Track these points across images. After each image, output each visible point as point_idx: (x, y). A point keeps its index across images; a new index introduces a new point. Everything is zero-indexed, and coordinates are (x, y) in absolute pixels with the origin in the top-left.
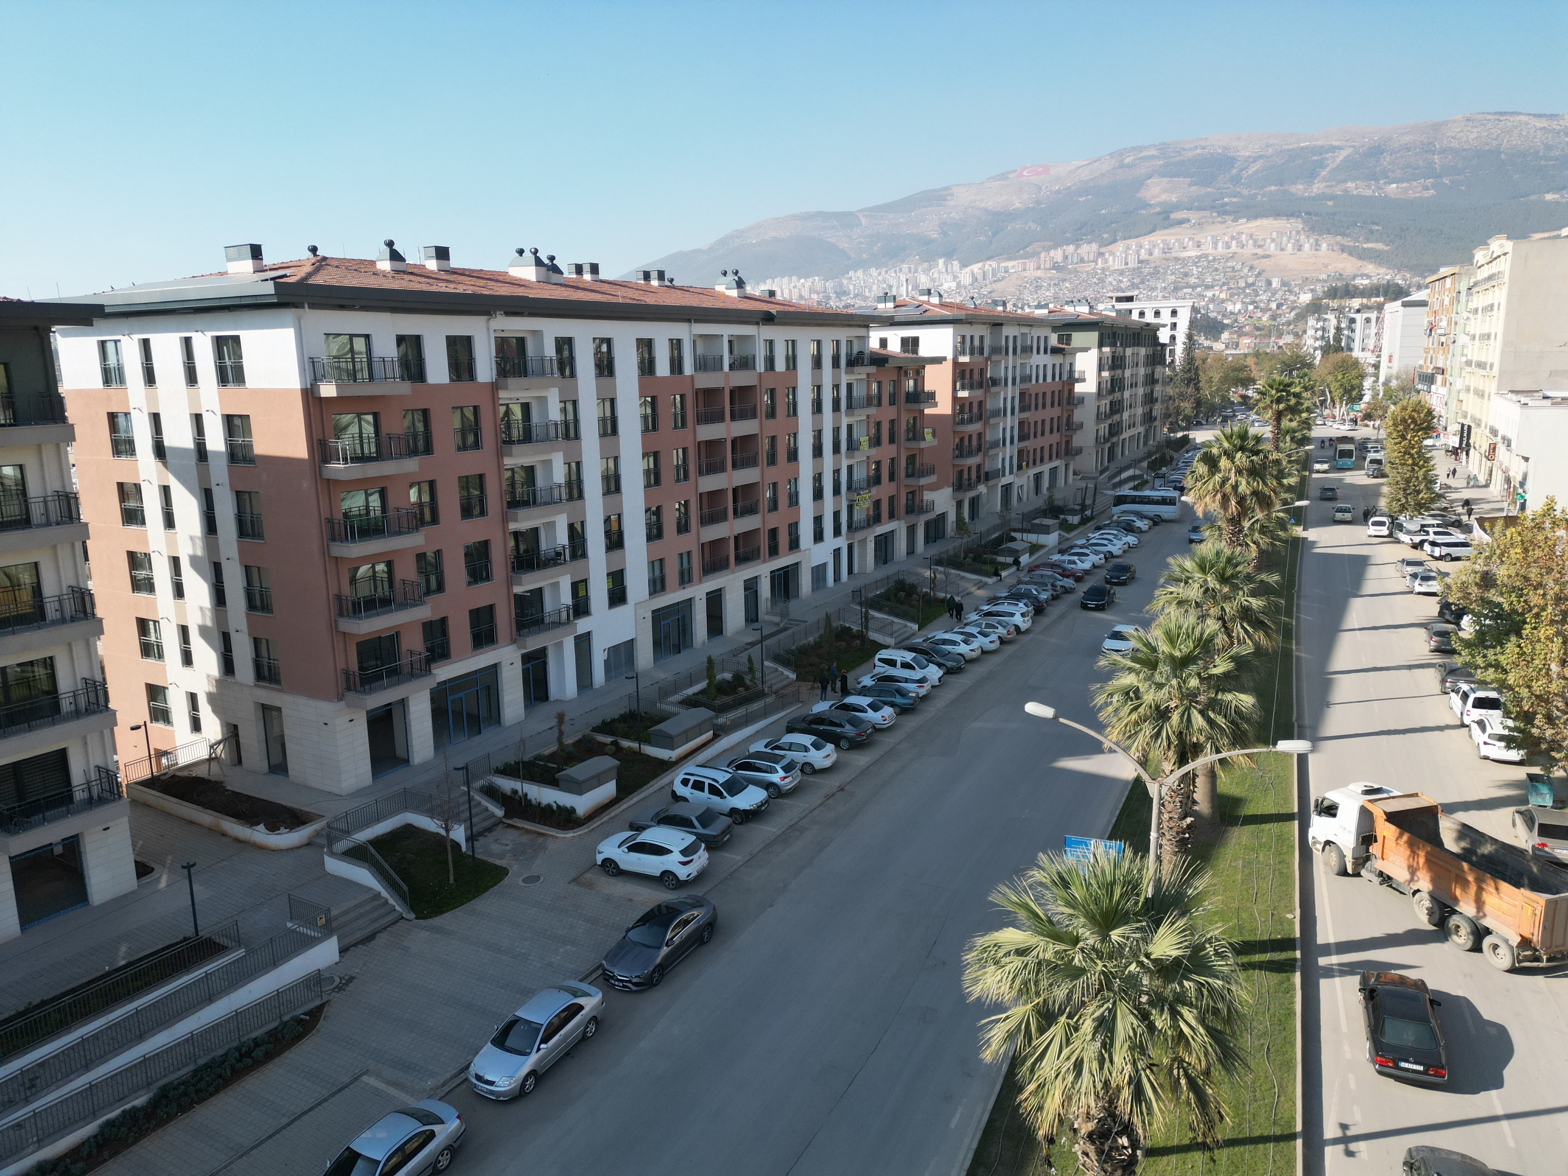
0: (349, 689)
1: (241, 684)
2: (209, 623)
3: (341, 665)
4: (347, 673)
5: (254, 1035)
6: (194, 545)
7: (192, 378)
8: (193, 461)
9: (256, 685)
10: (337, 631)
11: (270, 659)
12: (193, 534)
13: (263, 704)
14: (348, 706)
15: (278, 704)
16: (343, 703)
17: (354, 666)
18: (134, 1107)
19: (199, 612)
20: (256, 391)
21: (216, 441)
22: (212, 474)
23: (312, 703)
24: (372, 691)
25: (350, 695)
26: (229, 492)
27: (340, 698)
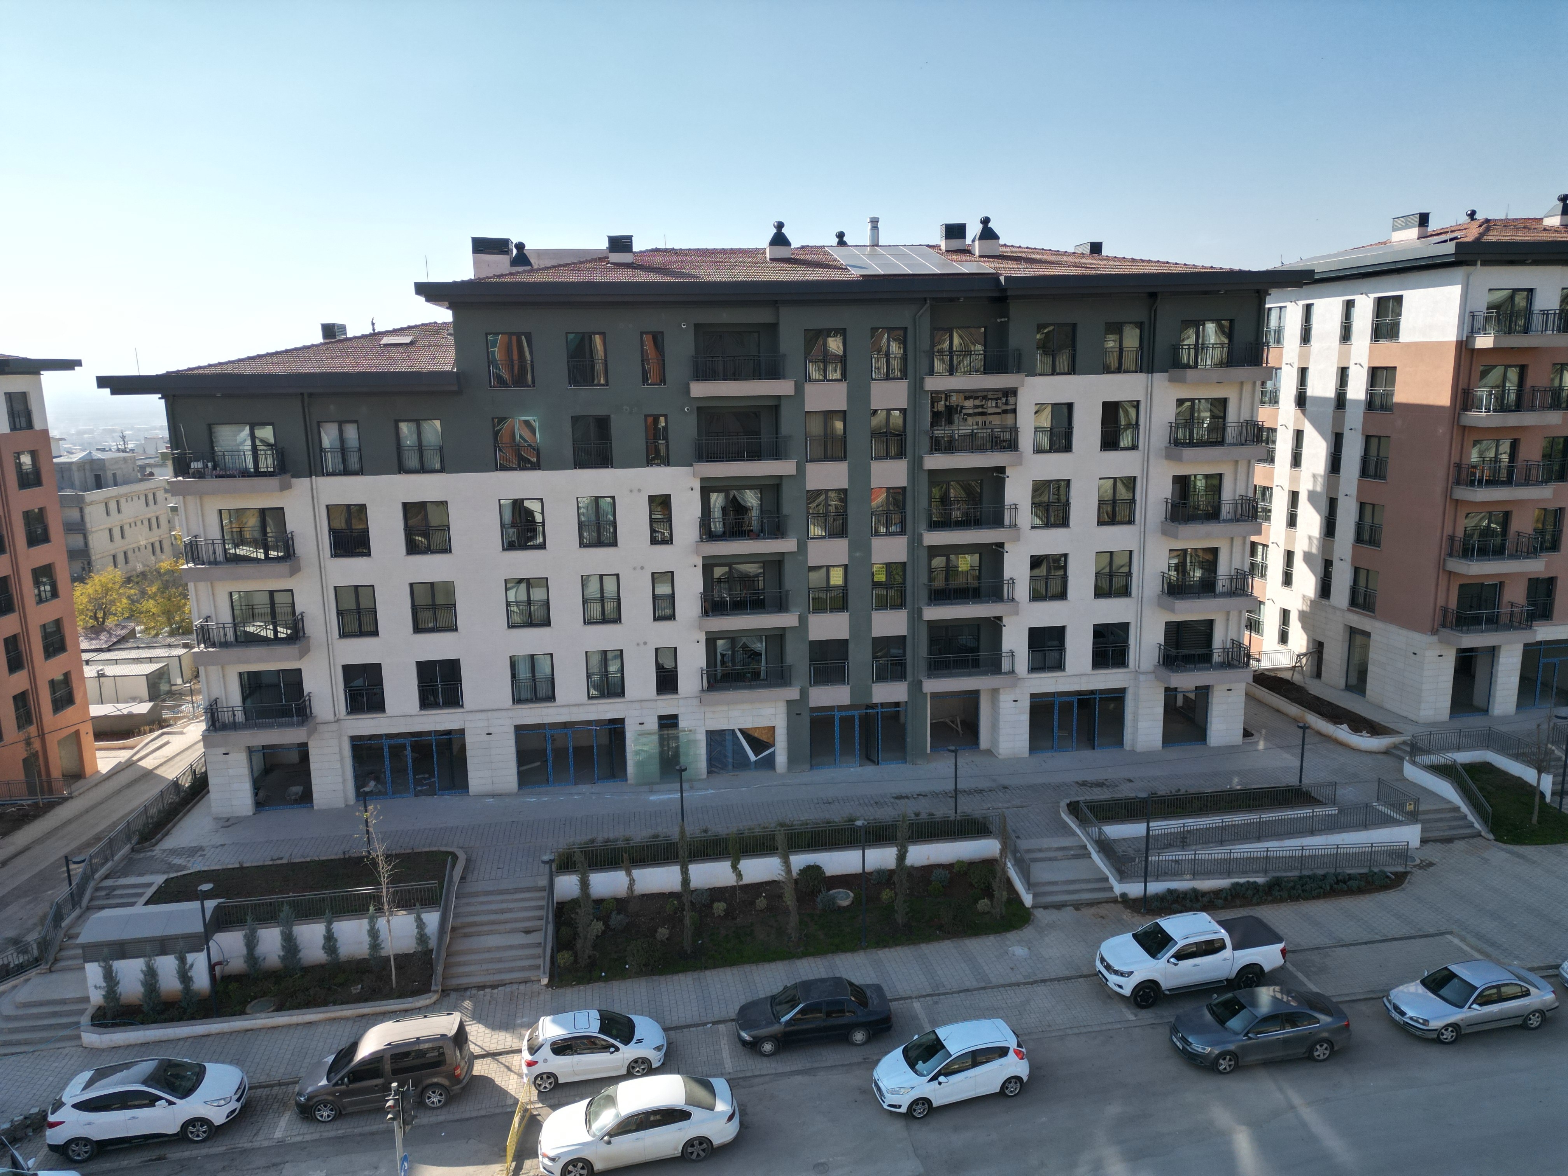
0: (1444, 626)
1: (1334, 608)
2: (1314, 550)
3: (1441, 602)
4: (1445, 610)
5: (1349, 871)
6: (1315, 482)
7: (1346, 334)
8: (1330, 409)
9: (1349, 610)
10: (1444, 570)
11: (1367, 588)
12: (1316, 472)
13: (1351, 627)
14: (1440, 641)
15: (1367, 628)
16: (1435, 638)
17: (1453, 604)
18: (1255, 882)
19: (1307, 541)
20: (1409, 345)
21: (1357, 390)
22: (1346, 420)
23: (1404, 632)
24: (1468, 632)
25: (1445, 632)
26: (1360, 435)
27: (1434, 632)
